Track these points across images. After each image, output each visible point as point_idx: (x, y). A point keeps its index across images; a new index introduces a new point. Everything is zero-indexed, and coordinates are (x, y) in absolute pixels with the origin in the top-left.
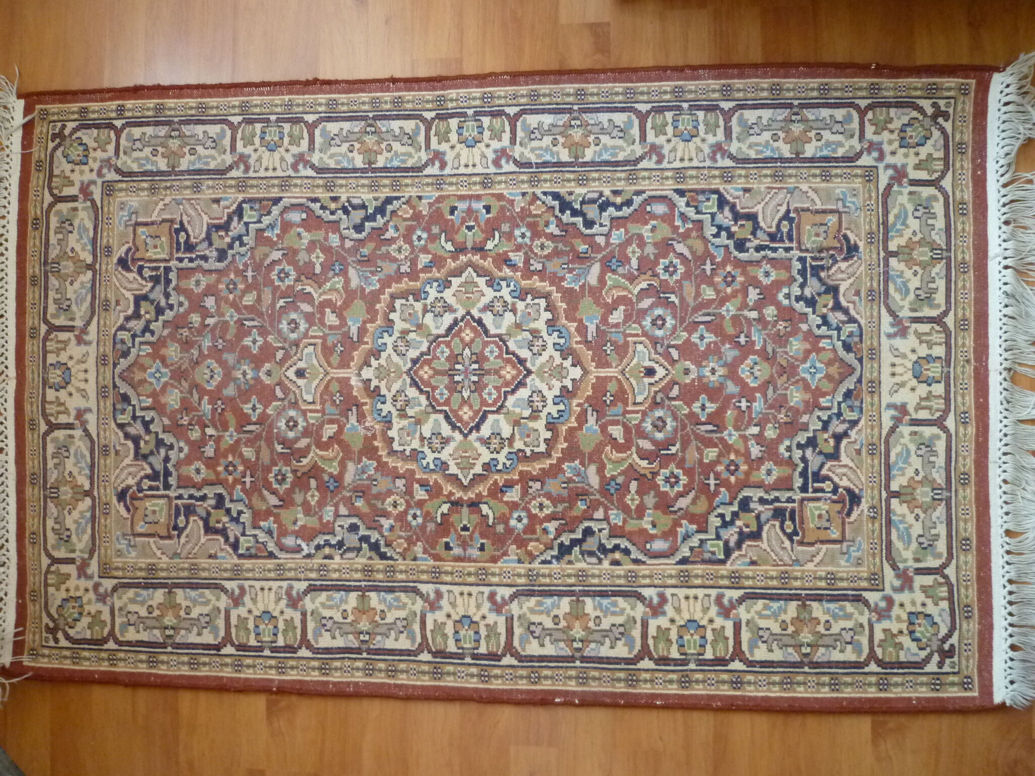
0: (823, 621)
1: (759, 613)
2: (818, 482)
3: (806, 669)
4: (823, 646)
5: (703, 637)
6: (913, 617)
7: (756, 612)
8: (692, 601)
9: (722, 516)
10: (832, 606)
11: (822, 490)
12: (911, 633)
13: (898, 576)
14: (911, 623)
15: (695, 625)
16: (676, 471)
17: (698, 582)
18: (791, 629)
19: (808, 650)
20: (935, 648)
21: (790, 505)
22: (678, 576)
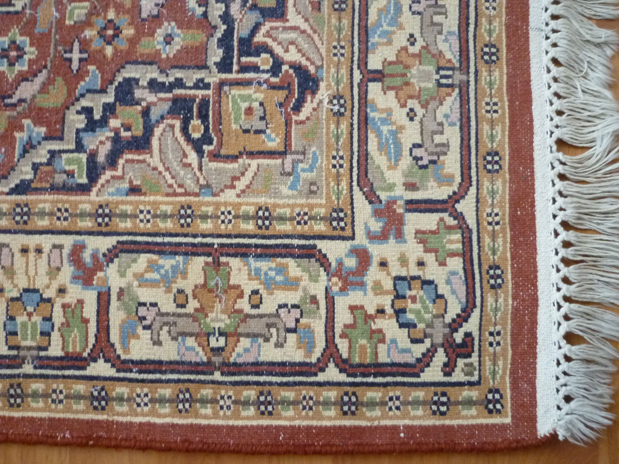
0: (247, 292)
1: (139, 277)
2: (249, 55)
3: (217, 376)
4: (248, 335)
5: (48, 319)
6: (402, 286)
7: (135, 275)
8: (32, 255)
9: (88, 111)
10: (264, 265)
11: (255, 69)
12: (399, 312)
13: (377, 214)
14: (399, 296)
15: (35, 297)
16: (19, 39)
17: (44, 223)
18: (193, 305)
19: (222, 342)
20: (439, 340)
21: (200, 93)
22: (12, 214)
